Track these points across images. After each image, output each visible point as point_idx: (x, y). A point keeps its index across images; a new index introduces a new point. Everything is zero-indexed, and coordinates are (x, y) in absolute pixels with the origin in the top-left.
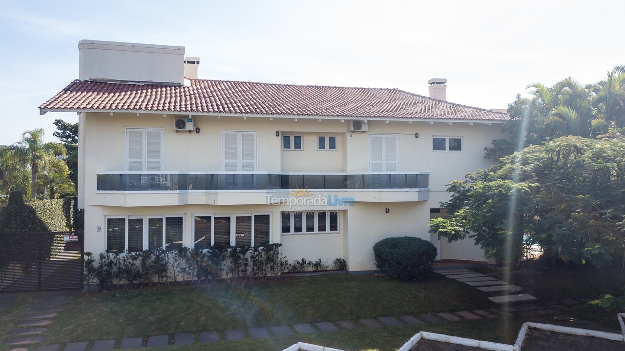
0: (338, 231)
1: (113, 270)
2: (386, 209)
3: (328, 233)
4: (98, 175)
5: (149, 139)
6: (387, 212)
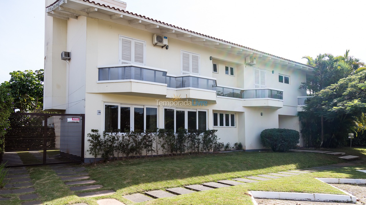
0: (235, 127)
1: (115, 145)
2: (261, 113)
3: (230, 127)
4: (99, 69)
5: (135, 47)
6: (262, 115)
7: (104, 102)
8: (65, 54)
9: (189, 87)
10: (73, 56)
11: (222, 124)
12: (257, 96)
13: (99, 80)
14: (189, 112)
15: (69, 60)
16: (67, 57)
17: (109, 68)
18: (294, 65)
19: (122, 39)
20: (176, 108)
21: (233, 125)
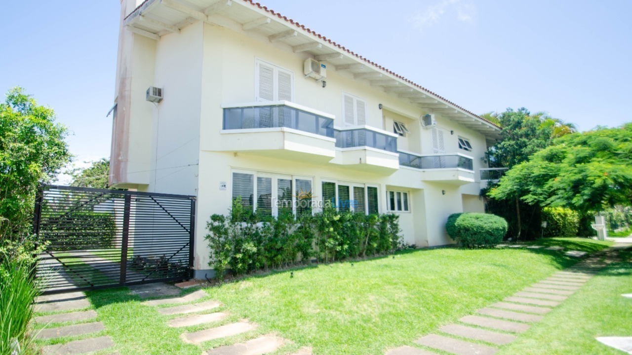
0: (409, 212)
2: (443, 191)
4: (224, 109)
5: (279, 80)
6: (443, 194)
7: (232, 168)
8: (154, 92)
9: (365, 145)
10: (166, 95)
11: (400, 209)
12: (441, 166)
13: (224, 128)
14: (355, 188)
15: (160, 101)
16: (157, 97)
17: (242, 108)
18: (474, 120)
19: (260, 65)
20: (339, 180)
21: (406, 209)
